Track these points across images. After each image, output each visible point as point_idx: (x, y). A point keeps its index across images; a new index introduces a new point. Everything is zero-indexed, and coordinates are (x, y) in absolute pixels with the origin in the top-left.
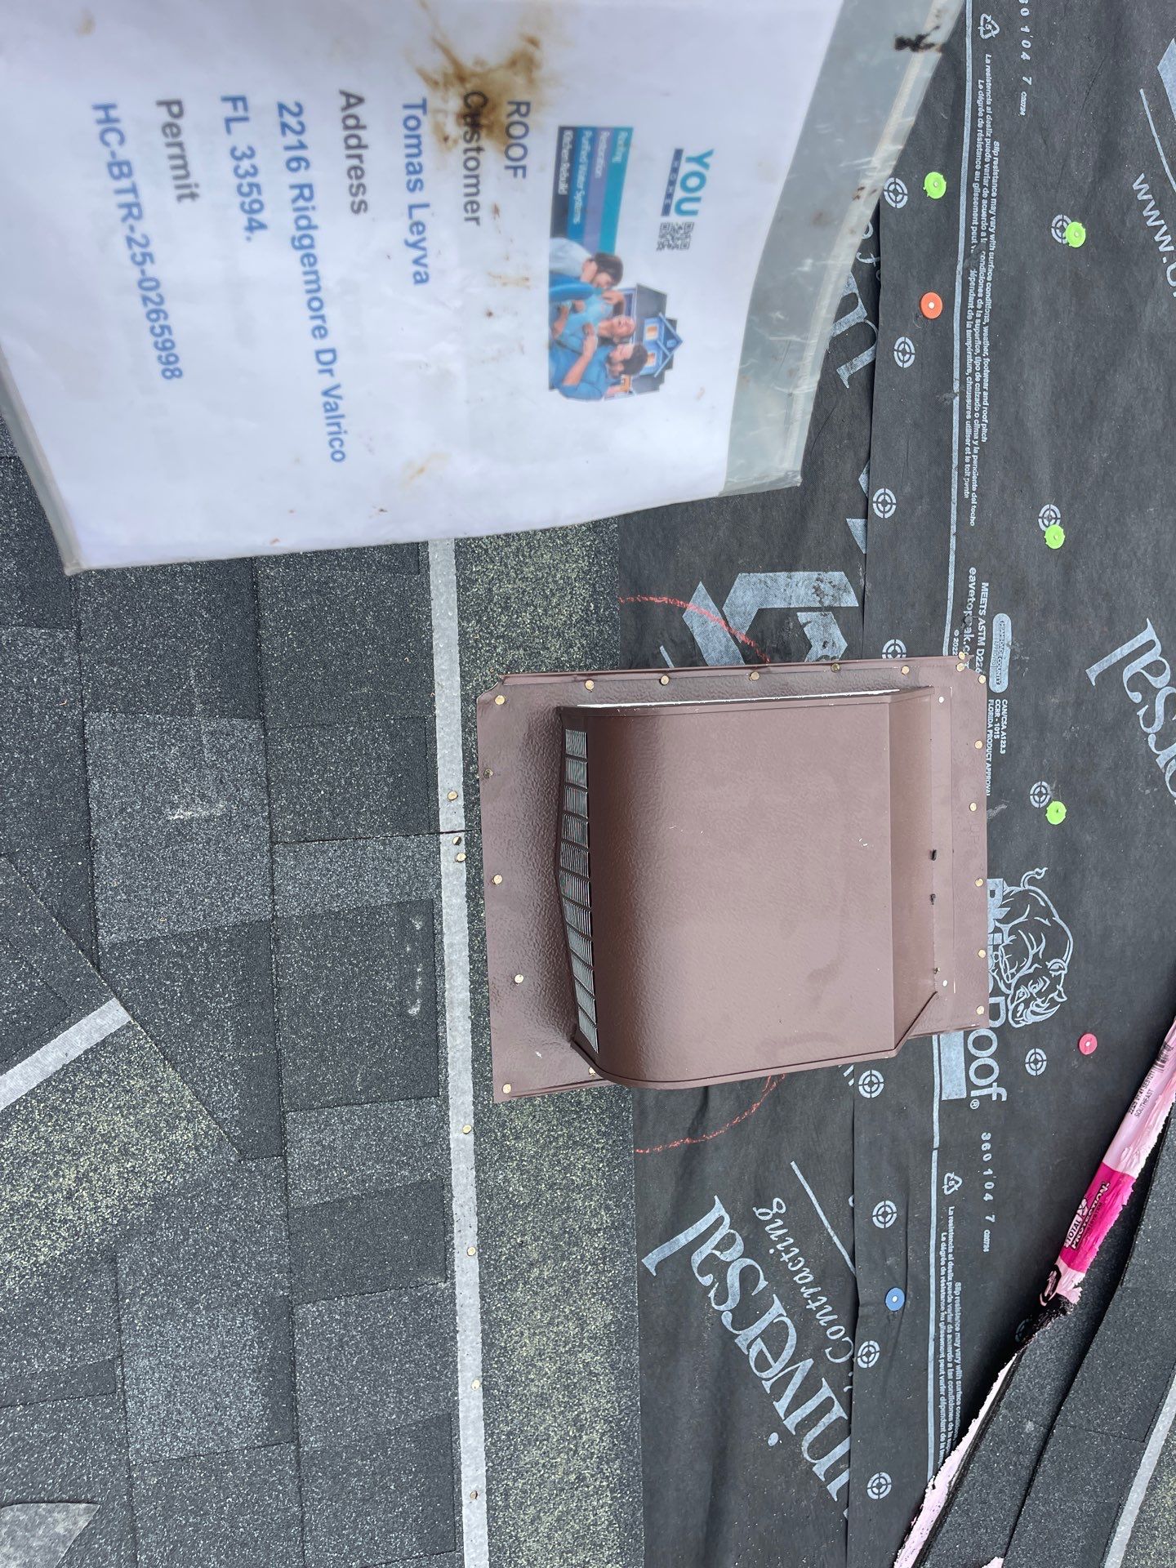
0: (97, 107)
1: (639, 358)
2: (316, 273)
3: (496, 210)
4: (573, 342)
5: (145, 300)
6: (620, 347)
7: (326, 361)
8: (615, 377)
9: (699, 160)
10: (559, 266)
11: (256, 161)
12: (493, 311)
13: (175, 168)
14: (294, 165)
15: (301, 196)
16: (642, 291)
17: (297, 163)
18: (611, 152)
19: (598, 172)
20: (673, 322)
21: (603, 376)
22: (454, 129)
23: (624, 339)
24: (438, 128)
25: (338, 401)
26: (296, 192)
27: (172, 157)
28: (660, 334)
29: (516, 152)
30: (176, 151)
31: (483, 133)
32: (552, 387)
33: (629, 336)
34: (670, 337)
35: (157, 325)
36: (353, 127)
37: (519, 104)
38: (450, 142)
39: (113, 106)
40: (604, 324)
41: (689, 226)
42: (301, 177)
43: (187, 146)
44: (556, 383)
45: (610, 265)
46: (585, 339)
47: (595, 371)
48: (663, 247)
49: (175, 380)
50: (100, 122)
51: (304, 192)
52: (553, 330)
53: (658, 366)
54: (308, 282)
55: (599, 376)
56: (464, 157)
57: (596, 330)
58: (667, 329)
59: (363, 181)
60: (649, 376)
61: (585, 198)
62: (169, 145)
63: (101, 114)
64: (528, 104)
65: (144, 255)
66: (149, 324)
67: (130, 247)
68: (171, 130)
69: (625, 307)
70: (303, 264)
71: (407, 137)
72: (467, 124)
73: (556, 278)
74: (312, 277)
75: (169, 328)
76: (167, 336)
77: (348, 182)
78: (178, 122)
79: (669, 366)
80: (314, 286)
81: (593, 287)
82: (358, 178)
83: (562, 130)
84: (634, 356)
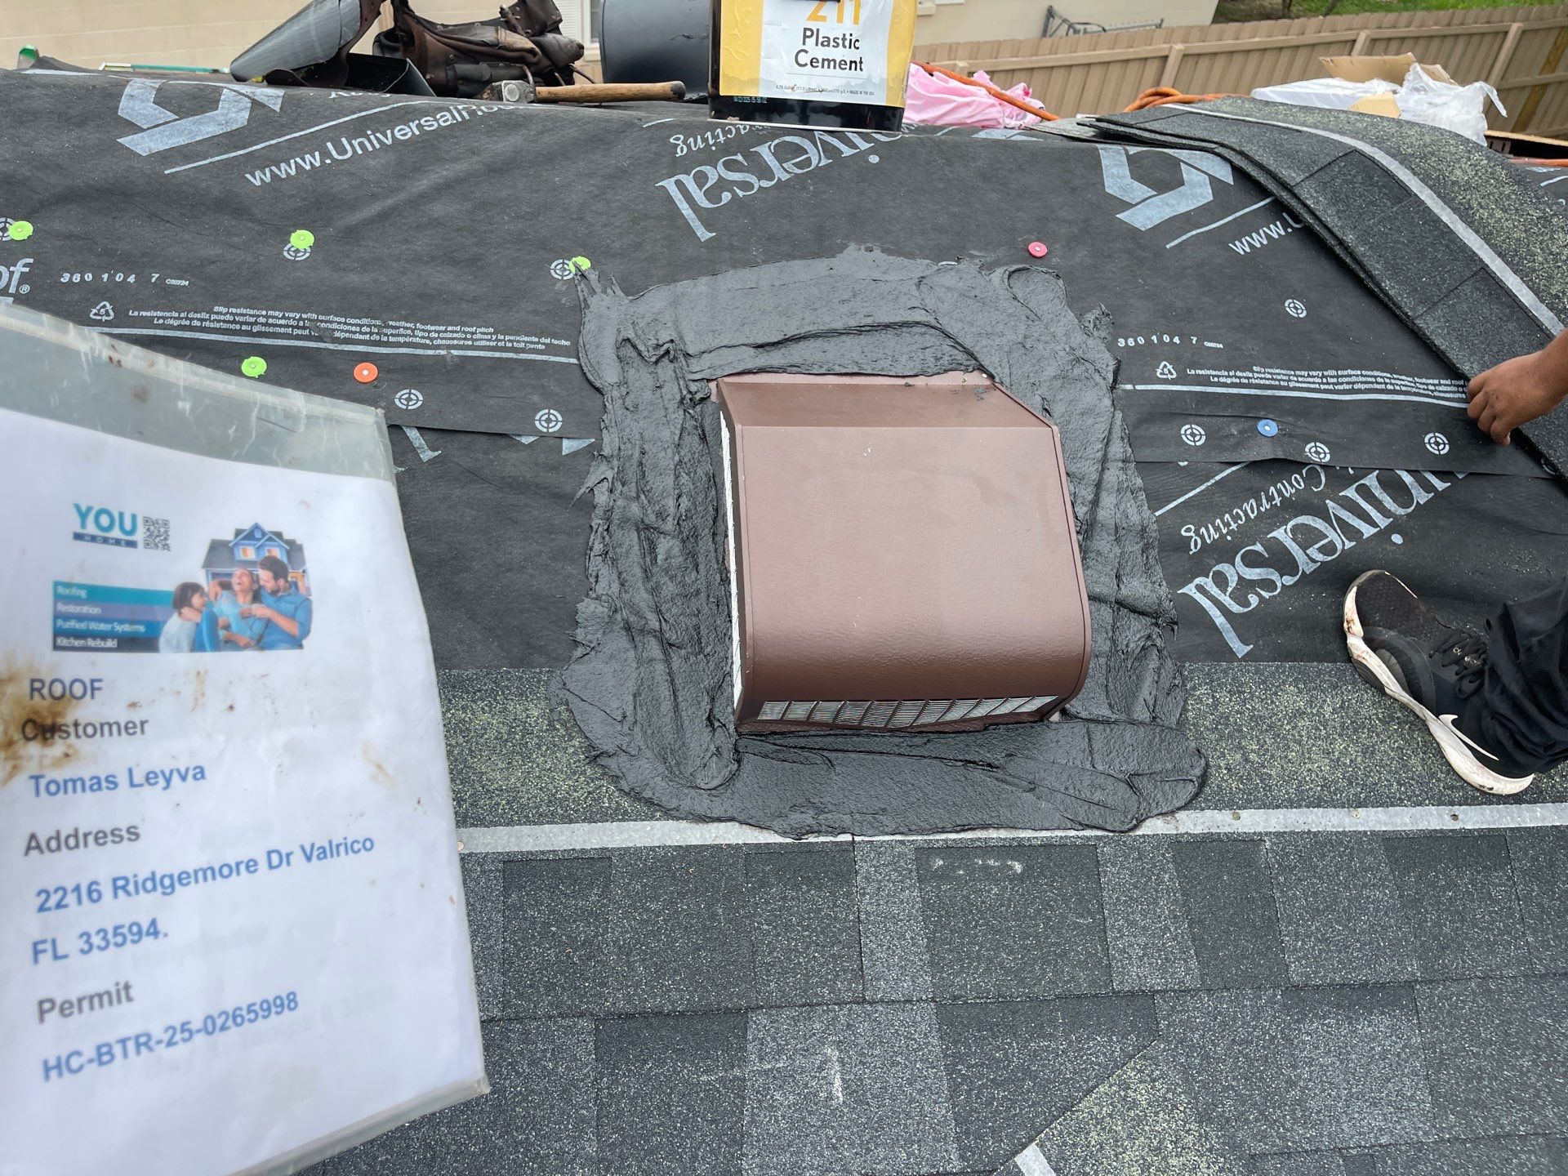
0: (47, 1077)
1: (272, 564)
2: (196, 872)
3: (133, 705)
4: (258, 627)
5: (223, 1028)
6: (262, 583)
7: (278, 859)
8: (290, 587)
9: (83, 516)
10: (185, 644)
11: (93, 932)
12: (229, 704)
13: (101, 1005)
14: (95, 895)
15: (124, 888)
16: (208, 563)
17: (93, 892)
18: (77, 600)
19: (95, 611)
20: (238, 532)
21: (290, 599)
22: (58, 748)
23: (255, 579)
24: (58, 763)
25: (315, 848)
26: (120, 893)
27: (92, 1007)
28: (249, 545)
29: (78, 689)
30: (86, 1004)
31: (60, 721)
32: (301, 646)
33: (251, 574)
34: (250, 535)
35: (247, 1017)
36: (58, 842)
37: (33, 690)
38: (70, 751)
39: (46, 1063)
40: (240, 598)
41: (147, 521)
42: (107, 889)
43: (81, 994)
44: (296, 643)
45: (184, 595)
46: (255, 616)
47: (285, 606)
48: (167, 545)
49: (298, 999)
50: (60, 1074)
51: (120, 885)
52: (246, 647)
53: (281, 547)
54: (205, 879)
55: (291, 602)
56: (84, 737)
57: (247, 606)
58: (245, 538)
59: (108, 831)
60: (289, 553)
61: (121, 622)
62: (80, 1010)
63: (54, 1074)
64: (33, 681)
65: (183, 1031)
66: (246, 1024)
67: (176, 1043)
68: (66, 1008)
69: (225, 579)
70: (189, 883)
71: (66, 792)
72: (52, 737)
73: (197, 646)
74: (200, 874)
75: (250, 1006)
76: (257, 1008)
77: (110, 845)
78: (58, 1002)
79: (279, 535)
80: (209, 873)
81: (204, 609)
82: (105, 836)
83: (56, 647)
84: (270, 569)
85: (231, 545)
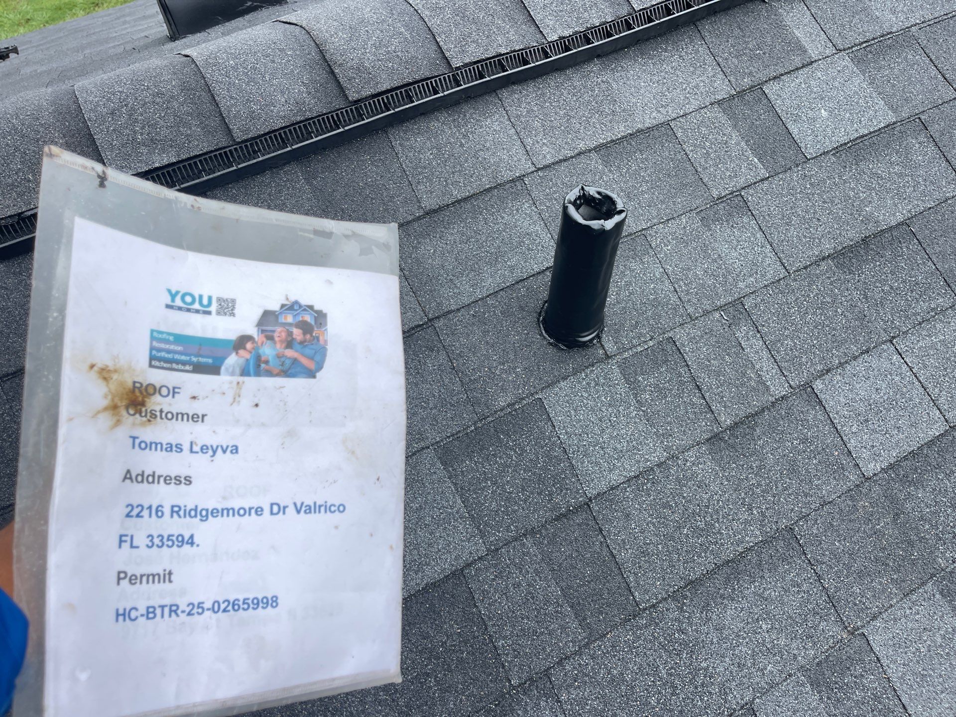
0: (117, 620)
1: (303, 325)
2: (223, 510)
4: (288, 362)
5: (225, 611)
6: (294, 337)
7: (278, 509)
8: (314, 339)
9: (173, 296)
10: (238, 371)
12: (255, 403)
13: (153, 581)
14: (160, 514)
16: (260, 324)
17: (159, 511)
18: (166, 341)
19: (178, 348)
23: (290, 334)
26: (175, 515)
27: (148, 582)
28: (289, 313)
29: (164, 391)
30: (144, 579)
32: (314, 377)
33: (288, 330)
34: (292, 307)
35: (242, 606)
36: (143, 478)
37: (134, 387)
39: (117, 611)
40: (278, 346)
41: (220, 300)
42: (167, 510)
43: (142, 572)
44: (312, 374)
45: (242, 342)
46: (286, 356)
48: (233, 313)
49: (279, 601)
50: (124, 620)
51: (176, 510)
52: (277, 375)
53: (311, 314)
54: (228, 515)
55: (311, 349)
56: (165, 420)
57: (283, 350)
59: (173, 476)
60: (316, 319)
61: (196, 356)
62: (141, 582)
63: (120, 618)
64: (134, 383)
65: (198, 607)
66: (241, 610)
67: (193, 614)
68: (133, 579)
69: (270, 334)
70: (217, 516)
71: (150, 449)
73: (245, 372)
74: (225, 512)
75: (244, 600)
77: (173, 485)
78: (129, 575)
79: (311, 307)
80: (231, 512)
81: (254, 351)
82: (171, 479)
83: (151, 366)
84: (301, 328)
85: (277, 313)
